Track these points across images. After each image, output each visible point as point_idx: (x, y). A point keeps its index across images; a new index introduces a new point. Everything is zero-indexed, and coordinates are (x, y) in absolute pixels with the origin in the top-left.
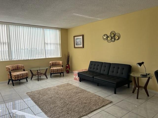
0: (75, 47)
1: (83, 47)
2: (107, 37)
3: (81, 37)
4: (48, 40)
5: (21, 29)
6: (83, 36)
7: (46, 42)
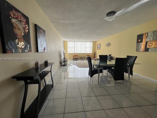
0: (97, 49)
1: (100, 49)
2: (107, 45)
3: (99, 45)
4: (87, 46)
5: (78, 42)
6: (100, 44)
7: (86, 47)
